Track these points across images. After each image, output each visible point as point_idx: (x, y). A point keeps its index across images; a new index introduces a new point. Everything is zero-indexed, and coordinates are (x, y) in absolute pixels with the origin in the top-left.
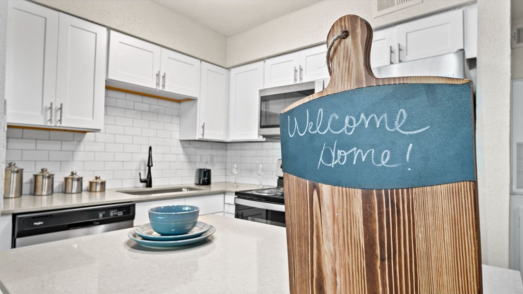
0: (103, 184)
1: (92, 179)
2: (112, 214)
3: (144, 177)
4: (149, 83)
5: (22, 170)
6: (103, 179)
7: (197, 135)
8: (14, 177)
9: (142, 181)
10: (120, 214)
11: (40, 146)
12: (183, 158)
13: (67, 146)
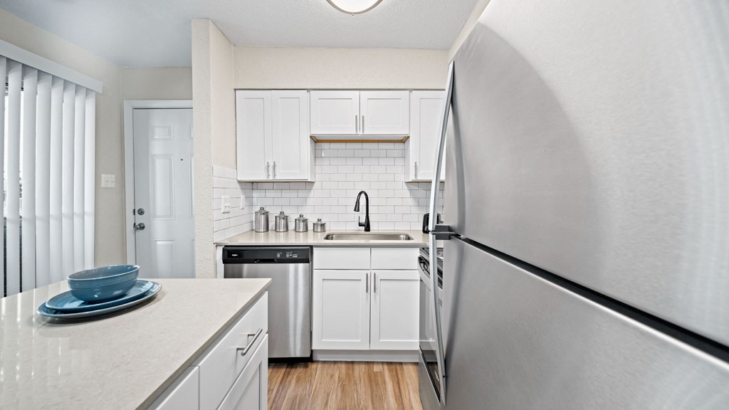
0: (323, 225)
1: (316, 221)
2: (288, 256)
3: (363, 220)
4: (350, 130)
5: (267, 212)
6: (323, 222)
7: (411, 176)
8: (263, 218)
9: (360, 225)
10: (295, 256)
11: (284, 195)
12: (411, 202)
13: (302, 194)
